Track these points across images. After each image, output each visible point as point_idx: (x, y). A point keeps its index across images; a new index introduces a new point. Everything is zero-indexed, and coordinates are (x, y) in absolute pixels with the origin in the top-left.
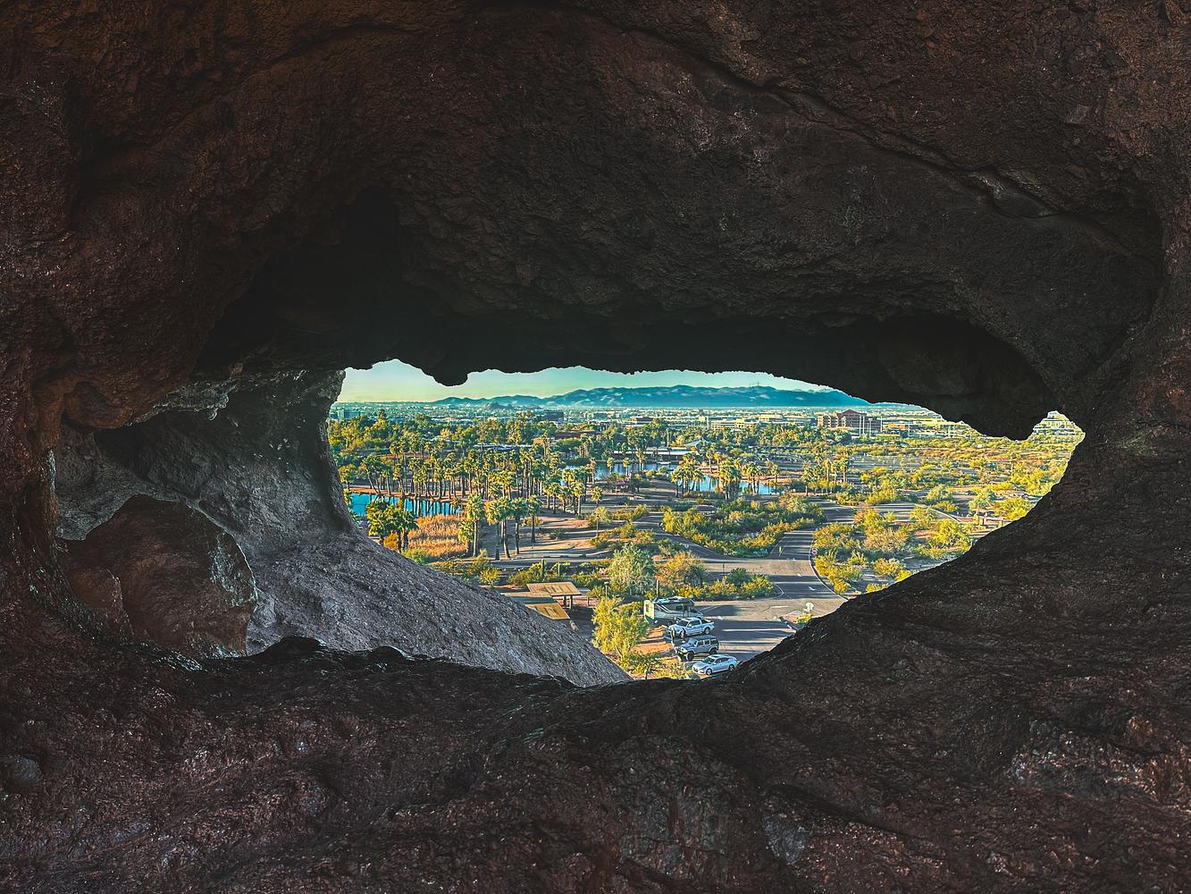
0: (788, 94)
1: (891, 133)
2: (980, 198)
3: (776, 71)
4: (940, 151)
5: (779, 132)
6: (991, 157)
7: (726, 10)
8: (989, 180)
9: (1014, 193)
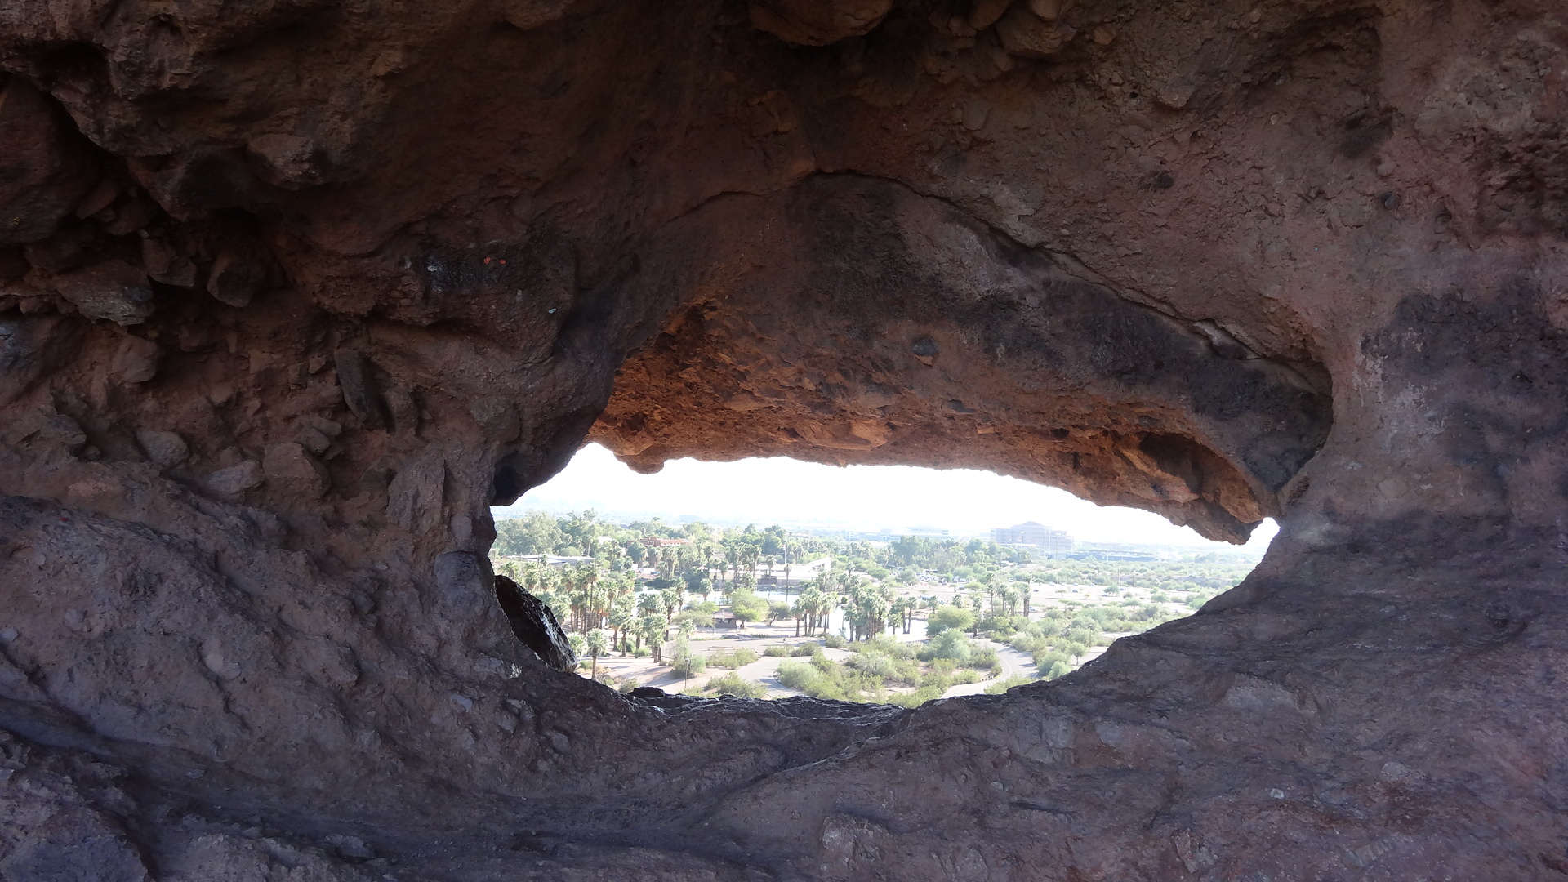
0: (1053, 254)
1: (1133, 289)
2: (1202, 343)
3: (1045, 238)
4: (1171, 305)
5: (1046, 284)
6: (1210, 312)
7: (1007, 190)
8: (1208, 329)
9: (1229, 341)
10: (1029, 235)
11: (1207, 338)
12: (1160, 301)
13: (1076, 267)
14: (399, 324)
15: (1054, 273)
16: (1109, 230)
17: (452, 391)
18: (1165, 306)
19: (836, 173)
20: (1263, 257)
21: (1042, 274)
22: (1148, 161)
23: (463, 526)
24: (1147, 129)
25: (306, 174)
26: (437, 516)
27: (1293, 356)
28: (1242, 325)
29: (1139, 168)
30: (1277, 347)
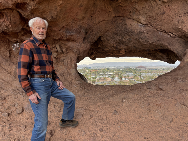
0: (148, 25)
1: (159, 29)
2: (169, 36)
3: (147, 23)
4: (165, 31)
5: (147, 29)
6: (171, 31)
7: (141, 17)
8: (170, 34)
9: (173, 35)
10: (144, 23)
11: (170, 35)
12: (163, 30)
13: (151, 27)
14: (63, 40)
15: (148, 28)
16: (156, 21)
17: (71, 48)
18: (164, 31)
19: (118, 17)
20: (179, 23)
21: (146, 28)
22: (162, 10)
23: (73, 65)
24: (162, 6)
25: (51, 20)
26: (70, 64)
27: (183, 36)
28: (175, 33)
29: (160, 11)
30: (180, 35)
